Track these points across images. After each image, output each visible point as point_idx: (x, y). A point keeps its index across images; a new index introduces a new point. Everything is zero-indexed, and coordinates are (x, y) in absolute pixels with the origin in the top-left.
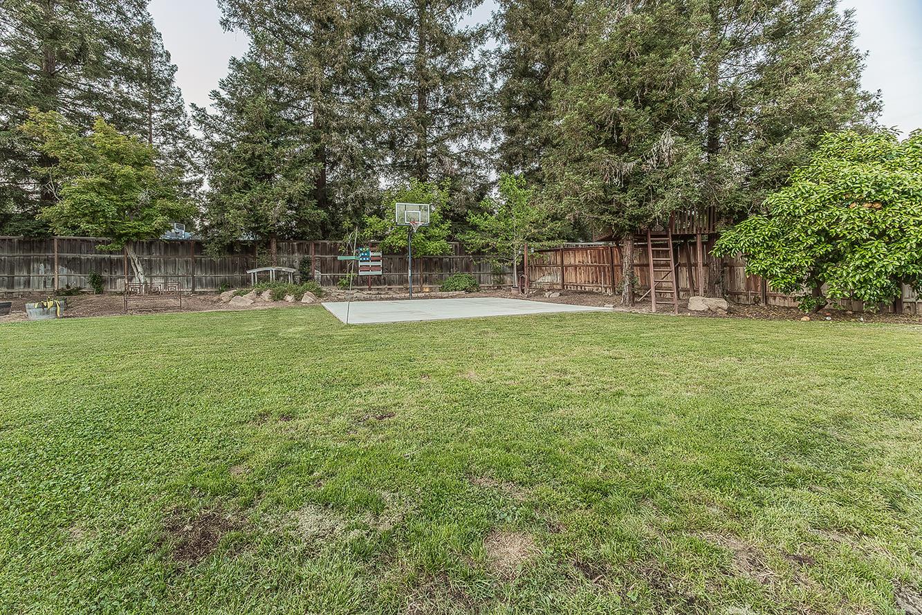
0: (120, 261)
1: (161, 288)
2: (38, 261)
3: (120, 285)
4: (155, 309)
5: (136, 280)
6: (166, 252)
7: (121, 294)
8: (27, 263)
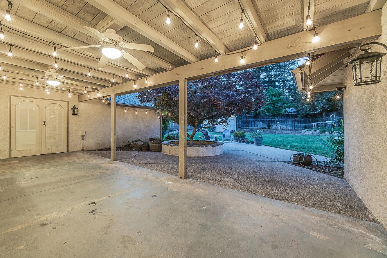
0: (274, 120)
1: (284, 128)
2: (256, 121)
3: (274, 127)
4: (282, 133)
5: (278, 126)
6: (286, 118)
7: (274, 129)
8: (254, 121)
